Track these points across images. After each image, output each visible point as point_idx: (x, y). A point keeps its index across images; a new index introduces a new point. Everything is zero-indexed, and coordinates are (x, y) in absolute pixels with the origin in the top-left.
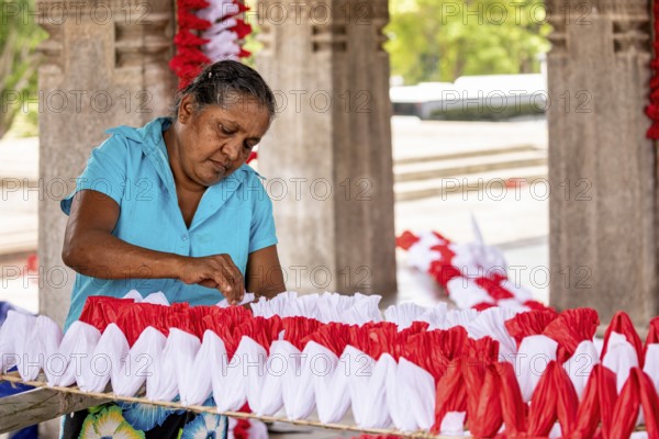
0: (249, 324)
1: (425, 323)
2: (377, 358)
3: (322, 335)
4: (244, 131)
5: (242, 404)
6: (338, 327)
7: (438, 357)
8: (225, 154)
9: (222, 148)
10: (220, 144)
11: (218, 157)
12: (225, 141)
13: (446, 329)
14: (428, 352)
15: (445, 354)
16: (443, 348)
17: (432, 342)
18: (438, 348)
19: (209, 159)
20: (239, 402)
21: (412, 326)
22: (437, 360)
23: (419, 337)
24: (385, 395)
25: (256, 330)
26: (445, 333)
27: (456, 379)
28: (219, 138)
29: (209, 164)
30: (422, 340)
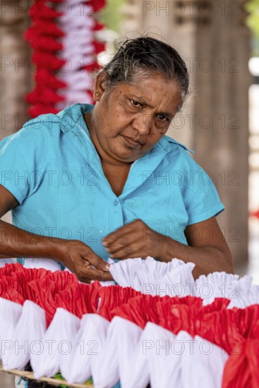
0: (69, 291)
1: (226, 299)
2: (176, 333)
3: (131, 307)
4: (152, 107)
5: (55, 371)
6: (148, 299)
7: (233, 333)
8: (135, 129)
9: (131, 123)
10: (129, 120)
11: (129, 133)
12: (133, 117)
13: (243, 307)
14: (224, 330)
15: (240, 332)
16: (238, 326)
17: (228, 320)
18: (234, 325)
19: (119, 134)
20: (53, 370)
21: (213, 303)
22: (232, 337)
23: (215, 315)
24: (180, 371)
25: (75, 297)
26: (241, 312)
27: (241, 361)
28: (127, 113)
29: (120, 139)
30: (218, 319)
